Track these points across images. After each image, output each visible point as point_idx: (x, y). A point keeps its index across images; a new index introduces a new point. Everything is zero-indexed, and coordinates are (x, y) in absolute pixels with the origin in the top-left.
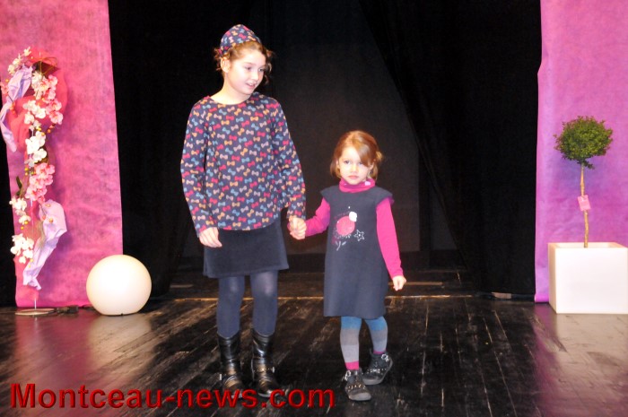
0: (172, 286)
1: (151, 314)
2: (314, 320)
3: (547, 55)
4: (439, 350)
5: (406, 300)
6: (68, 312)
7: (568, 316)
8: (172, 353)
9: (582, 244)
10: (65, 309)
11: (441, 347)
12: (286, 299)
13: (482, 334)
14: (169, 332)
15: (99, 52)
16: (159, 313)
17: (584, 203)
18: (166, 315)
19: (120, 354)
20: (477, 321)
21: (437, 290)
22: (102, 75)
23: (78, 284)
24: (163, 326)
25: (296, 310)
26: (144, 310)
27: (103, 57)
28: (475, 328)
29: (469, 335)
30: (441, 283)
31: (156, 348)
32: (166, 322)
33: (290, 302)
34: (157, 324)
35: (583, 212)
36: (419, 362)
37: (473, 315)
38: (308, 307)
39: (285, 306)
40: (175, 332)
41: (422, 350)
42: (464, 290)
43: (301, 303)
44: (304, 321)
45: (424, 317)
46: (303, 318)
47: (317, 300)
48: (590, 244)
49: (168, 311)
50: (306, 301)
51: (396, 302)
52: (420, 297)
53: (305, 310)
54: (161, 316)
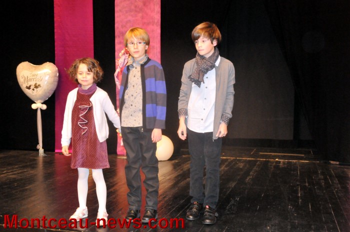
0: (182, 150)
1: (173, 162)
2: (246, 168)
4: (306, 186)
5: (288, 162)
8: (185, 179)
11: (307, 184)
12: (232, 158)
13: (325, 179)
14: (182, 169)
15: (155, 47)
16: (177, 161)
18: (180, 162)
19: (164, 178)
20: (323, 173)
21: (302, 158)
22: (156, 57)
24: (180, 167)
25: (237, 164)
26: (170, 159)
27: (157, 50)
28: (322, 177)
29: (320, 179)
30: (303, 155)
31: (176, 177)
32: (180, 165)
33: (234, 159)
34: (175, 166)
36: (297, 190)
37: (321, 171)
38: (242, 162)
39: (232, 161)
40: (185, 170)
41: (298, 185)
42: (315, 159)
43: (239, 161)
44: (241, 169)
45: (297, 170)
46: (241, 167)
47: (246, 160)
49: (180, 161)
50: (242, 159)
51: (283, 163)
52: (294, 161)
53: (242, 164)
54: (178, 163)
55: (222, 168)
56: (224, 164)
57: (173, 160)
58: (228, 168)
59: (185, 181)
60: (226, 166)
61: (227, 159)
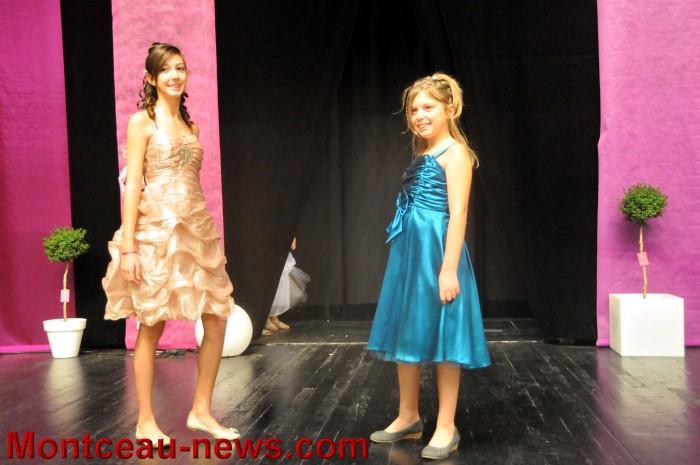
1: (254, 357)
3: (606, 129)
4: (536, 388)
6: (176, 354)
7: (632, 358)
9: (642, 295)
10: (174, 351)
11: (538, 385)
13: (565, 373)
17: (643, 258)
23: (184, 328)
27: (211, 126)
28: (557, 369)
29: (555, 374)
30: (500, 331)
35: (642, 268)
36: (525, 397)
37: (548, 357)
41: (522, 387)
42: (526, 336)
45: (505, 360)
48: (649, 295)
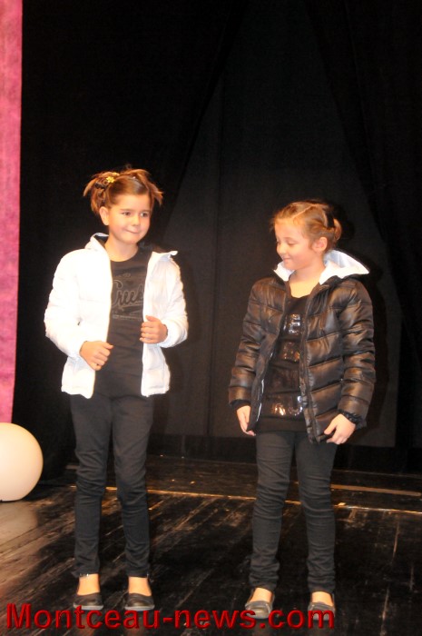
0: (68, 467)
1: (39, 504)
4: (408, 589)
5: (369, 513)
8: (63, 560)
11: (411, 584)
12: (214, 497)
14: (60, 530)
15: (4, 164)
16: (49, 503)
21: (412, 504)
22: (6, 193)
24: (53, 521)
25: (224, 513)
31: (42, 552)
32: (57, 516)
33: (218, 501)
34: (45, 518)
38: (242, 510)
39: (212, 506)
40: (68, 531)
43: (233, 504)
44: (234, 530)
45: (392, 539)
46: (234, 525)
49: (61, 500)
50: (242, 501)
51: (357, 515)
52: (389, 511)
53: (238, 515)
54: (50, 508)
55: (179, 528)
56: (187, 514)
57: (39, 498)
58: (196, 526)
59: (61, 566)
60: (192, 522)
61: (200, 499)
